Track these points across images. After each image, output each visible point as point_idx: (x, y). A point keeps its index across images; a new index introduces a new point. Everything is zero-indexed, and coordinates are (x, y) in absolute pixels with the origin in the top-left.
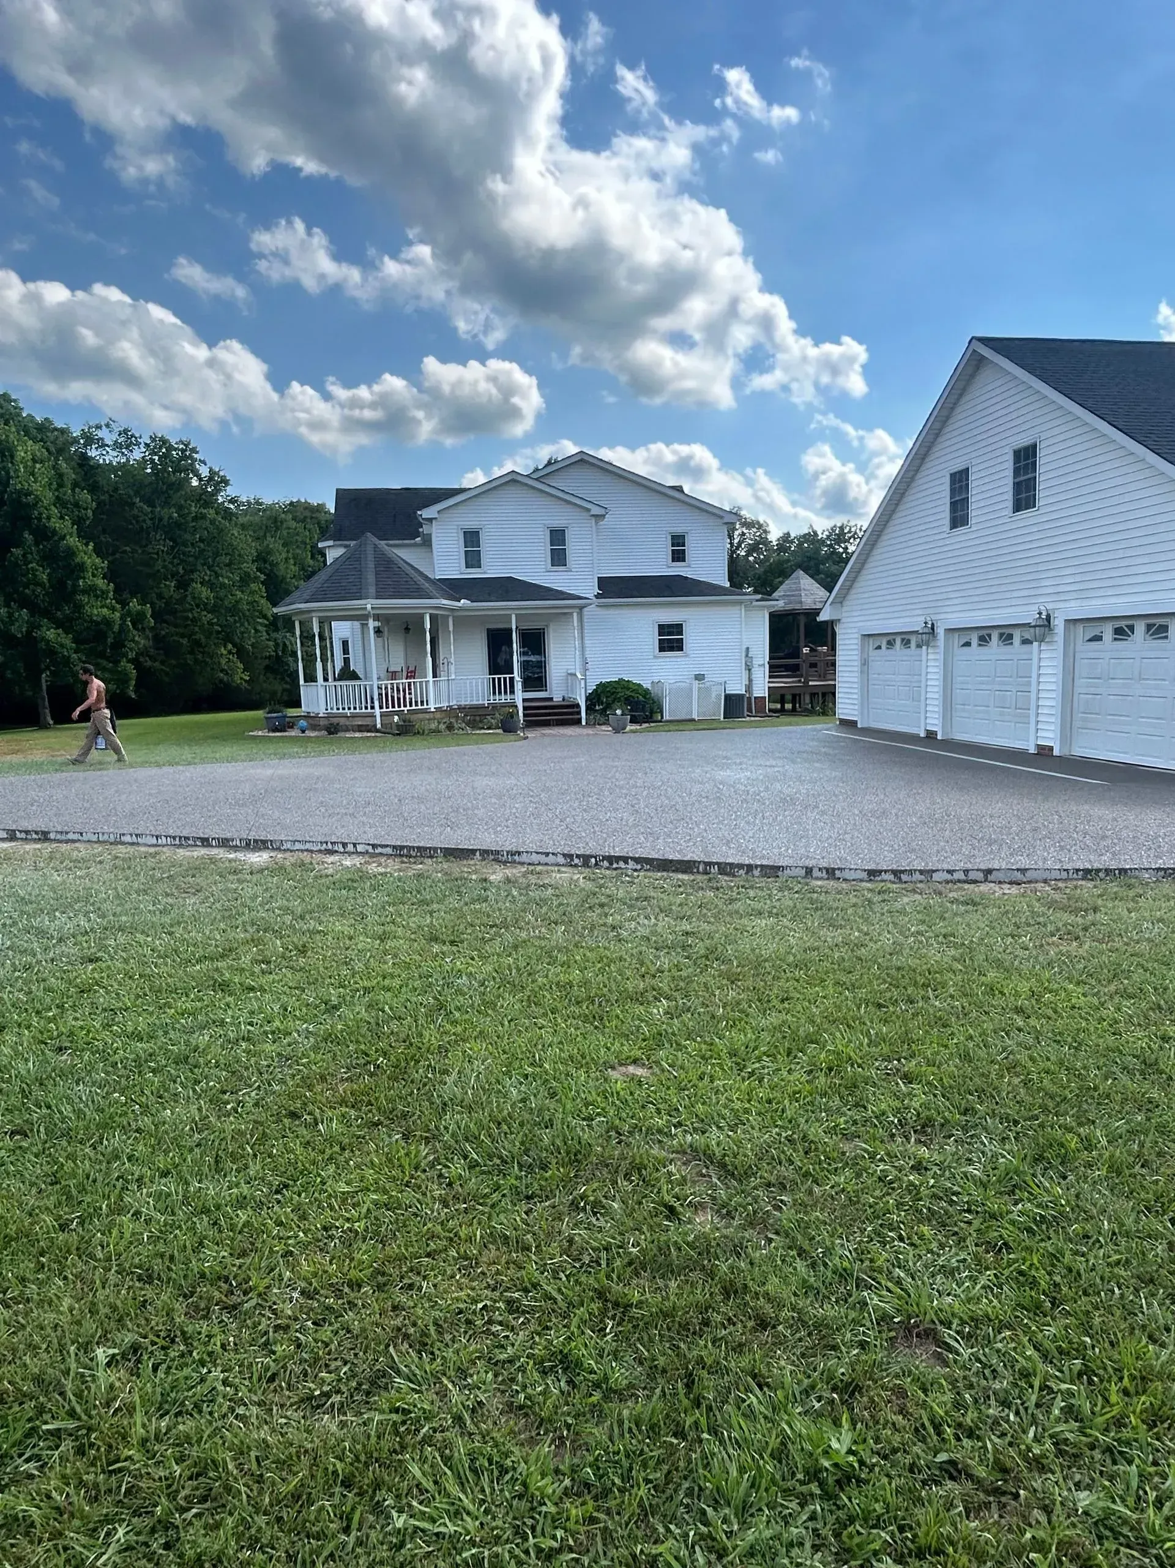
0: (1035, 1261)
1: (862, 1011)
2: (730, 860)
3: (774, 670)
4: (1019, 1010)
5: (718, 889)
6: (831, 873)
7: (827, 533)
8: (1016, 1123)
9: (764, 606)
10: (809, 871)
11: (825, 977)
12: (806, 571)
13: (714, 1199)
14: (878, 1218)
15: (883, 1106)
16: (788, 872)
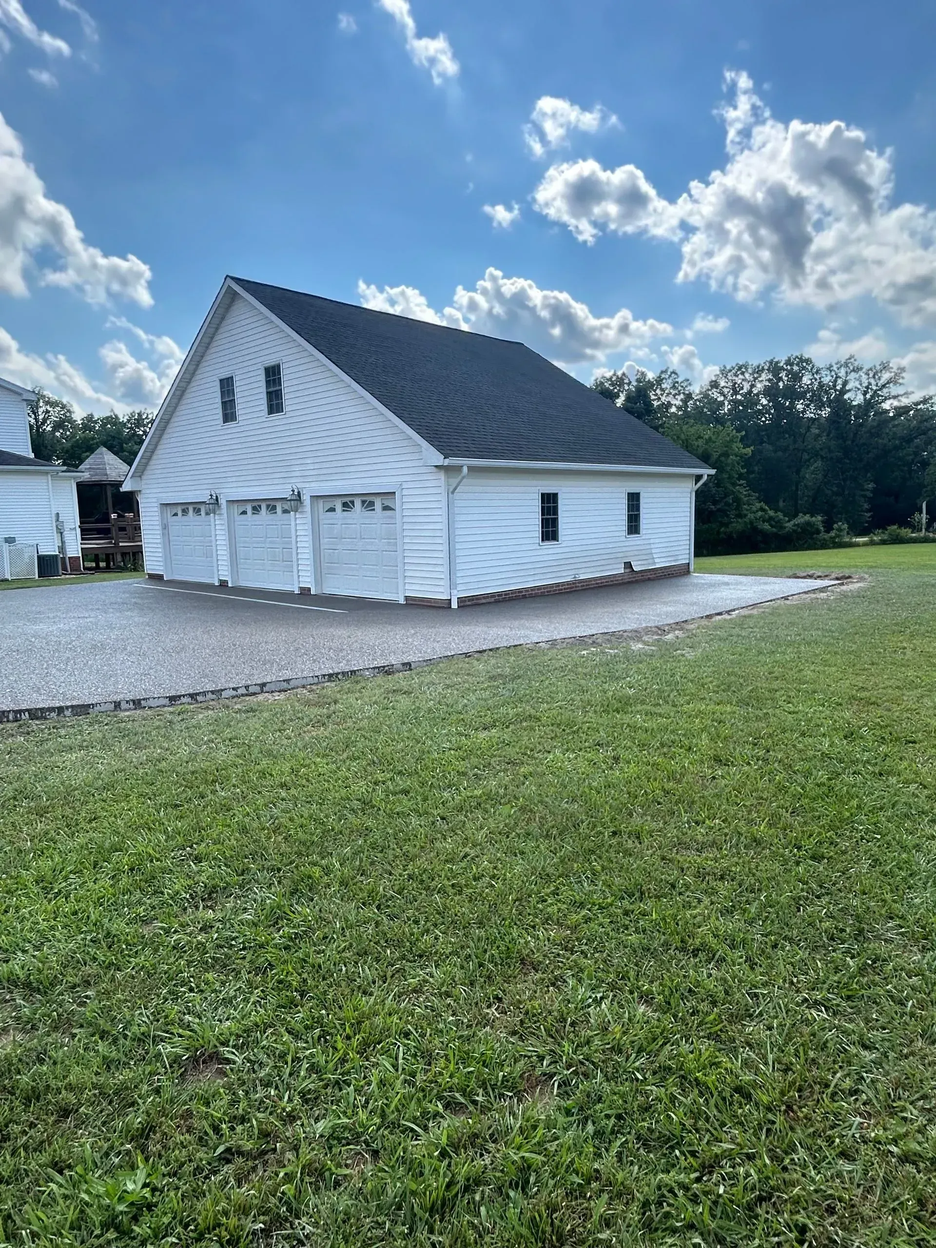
0: (290, 969)
1: (162, 813)
2: (41, 706)
3: (86, 533)
4: (283, 785)
5: (28, 734)
6: (137, 704)
7: (127, 417)
8: (279, 870)
9: (71, 477)
10: (117, 705)
11: (130, 793)
12: (110, 448)
13: (18, 1018)
14: (172, 979)
15: (176, 887)
16: (98, 708)
